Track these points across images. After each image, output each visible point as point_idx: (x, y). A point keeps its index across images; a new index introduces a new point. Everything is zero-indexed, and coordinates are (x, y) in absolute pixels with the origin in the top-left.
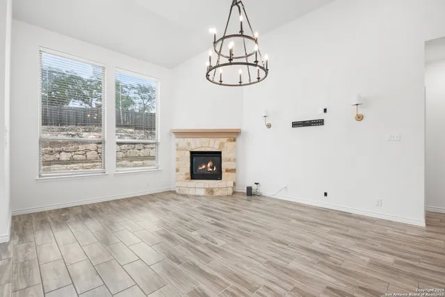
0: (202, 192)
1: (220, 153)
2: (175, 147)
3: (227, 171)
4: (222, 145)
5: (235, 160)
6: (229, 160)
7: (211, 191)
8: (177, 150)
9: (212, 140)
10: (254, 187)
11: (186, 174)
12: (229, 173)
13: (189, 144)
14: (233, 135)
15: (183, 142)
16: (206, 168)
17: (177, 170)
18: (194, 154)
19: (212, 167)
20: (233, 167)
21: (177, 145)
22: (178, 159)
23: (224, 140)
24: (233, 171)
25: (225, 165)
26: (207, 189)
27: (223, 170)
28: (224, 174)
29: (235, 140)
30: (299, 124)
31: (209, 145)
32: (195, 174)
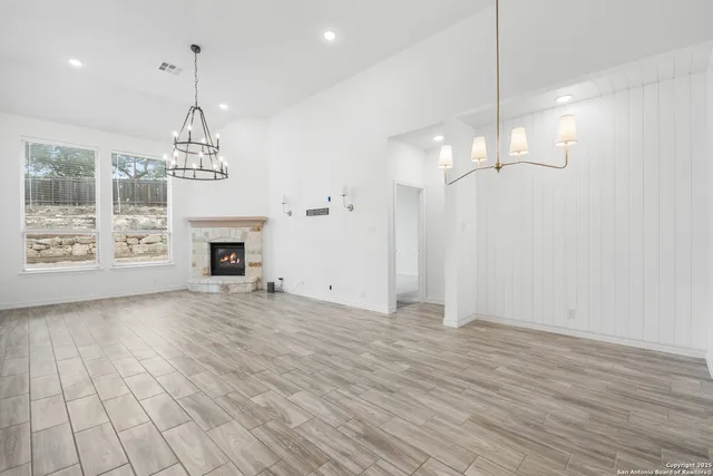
0: (215, 289)
1: (242, 244)
2: (191, 237)
3: (251, 265)
4: (245, 235)
5: (260, 253)
6: (253, 253)
7: (226, 288)
8: (194, 240)
9: (233, 230)
10: (278, 284)
11: (204, 269)
12: (253, 268)
13: (206, 234)
14: (259, 224)
15: (200, 232)
16: (229, 261)
17: (194, 265)
18: (214, 247)
19: (236, 260)
20: (257, 261)
21: (194, 235)
22: (194, 252)
23: (247, 229)
24: (259, 264)
25: (248, 258)
26: (222, 286)
27: (246, 264)
28: (247, 269)
29: (259, 230)
30: (311, 213)
31: (232, 236)
32: (216, 269)
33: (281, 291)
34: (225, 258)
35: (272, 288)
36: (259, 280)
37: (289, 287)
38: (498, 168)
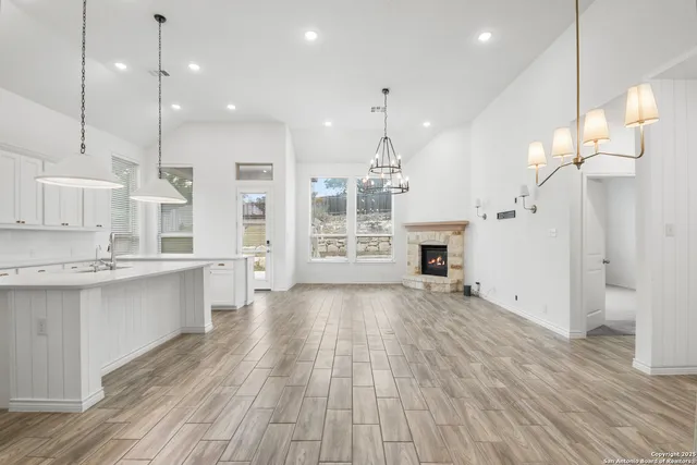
1: (445, 247)
2: (407, 241)
3: (453, 267)
4: (447, 238)
5: (461, 255)
6: (454, 255)
7: (428, 286)
8: (409, 243)
9: (438, 234)
10: (474, 288)
11: (416, 268)
12: (455, 270)
13: (418, 237)
14: (461, 228)
15: (413, 235)
16: (436, 263)
17: (409, 264)
18: (424, 249)
19: (441, 262)
20: (459, 263)
21: (409, 238)
22: (409, 252)
23: (449, 233)
24: (460, 267)
25: (450, 261)
26: (426, 284)
27: (449, 266)
28: (450, 270)
29: (459, 233)
30: (501, 216)
31: (436, 239)
32: (425, 269)
33: (477, 296)
34: (432, 259)
35: (468, 292)
36: (458, 282)
37: (483, 293)
38: (578, 164)
